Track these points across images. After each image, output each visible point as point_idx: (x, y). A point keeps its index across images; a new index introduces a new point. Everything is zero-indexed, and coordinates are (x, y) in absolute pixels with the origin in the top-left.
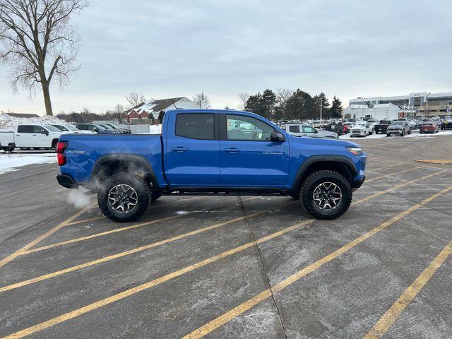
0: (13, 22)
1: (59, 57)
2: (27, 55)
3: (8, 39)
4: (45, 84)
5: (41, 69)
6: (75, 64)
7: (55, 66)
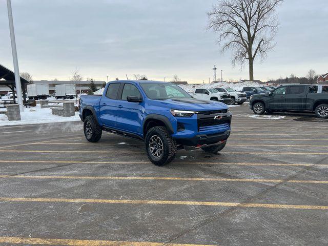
0: (236, 22)
1: (262, 40)
2: (242, 42)
3: (231, 34)
4: (251, 59)
5: (249, 50)
6: (272, 43)
7: (259, 47)
